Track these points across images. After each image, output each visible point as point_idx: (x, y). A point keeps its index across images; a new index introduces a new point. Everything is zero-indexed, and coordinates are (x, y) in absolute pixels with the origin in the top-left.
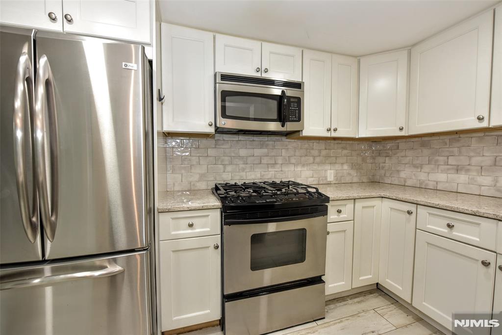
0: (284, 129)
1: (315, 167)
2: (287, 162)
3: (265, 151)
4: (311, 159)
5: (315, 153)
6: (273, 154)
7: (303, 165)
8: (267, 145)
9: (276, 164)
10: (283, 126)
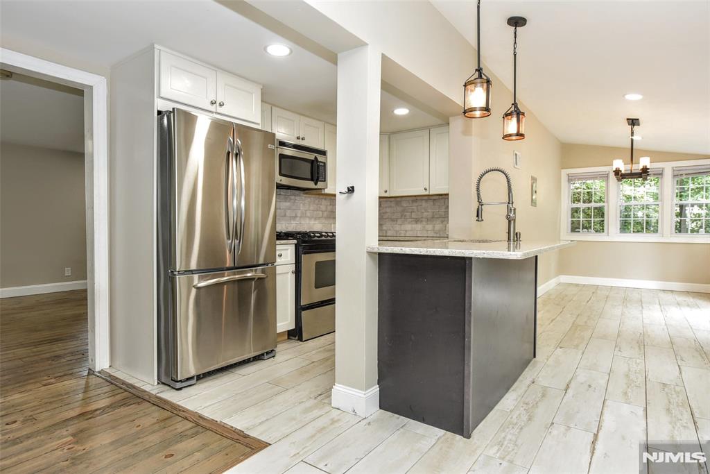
0: (316, 187)
1: (323, 221)
2: (303, 216)
3: (288, 204)
4: (321, 213)
5: (323, 208)
6: (294, 208)
7: (316, 219)
8: (290, 199)
9: (296, 216)
10: (316, 184)
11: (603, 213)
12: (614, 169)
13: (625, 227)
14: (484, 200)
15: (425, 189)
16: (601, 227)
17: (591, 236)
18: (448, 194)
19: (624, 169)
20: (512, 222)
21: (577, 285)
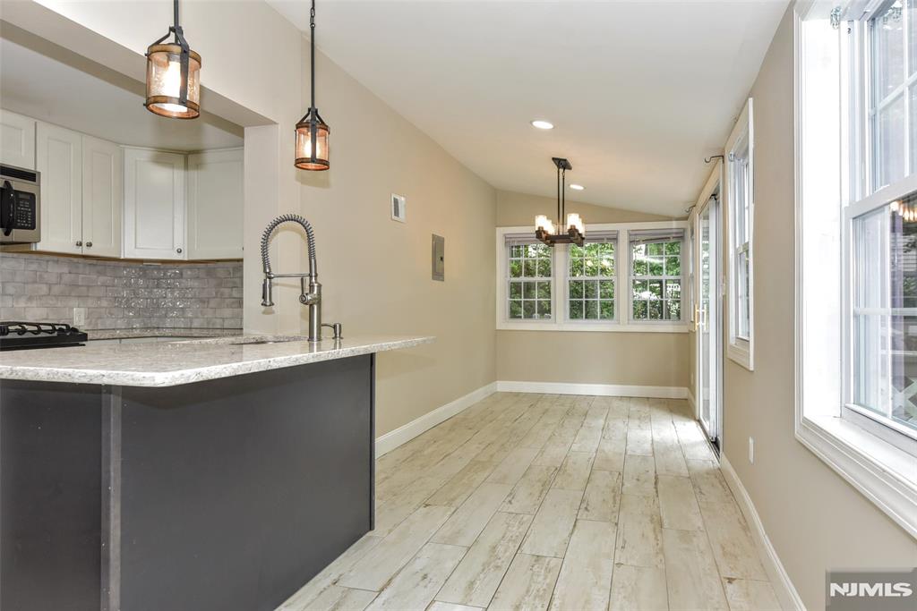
0: (9, 239)
1: (51, 302)
10: (7, 234)
11: (549, 293)
12: (537, 229)
13: (576, 311)
14: (274, 272)
15: (179, 251)
16: (545, 311)
17: (535, 325)
18: (242, 260)
19: (551, 229)
20: (315, 307)
21: (517, 394)
